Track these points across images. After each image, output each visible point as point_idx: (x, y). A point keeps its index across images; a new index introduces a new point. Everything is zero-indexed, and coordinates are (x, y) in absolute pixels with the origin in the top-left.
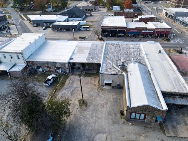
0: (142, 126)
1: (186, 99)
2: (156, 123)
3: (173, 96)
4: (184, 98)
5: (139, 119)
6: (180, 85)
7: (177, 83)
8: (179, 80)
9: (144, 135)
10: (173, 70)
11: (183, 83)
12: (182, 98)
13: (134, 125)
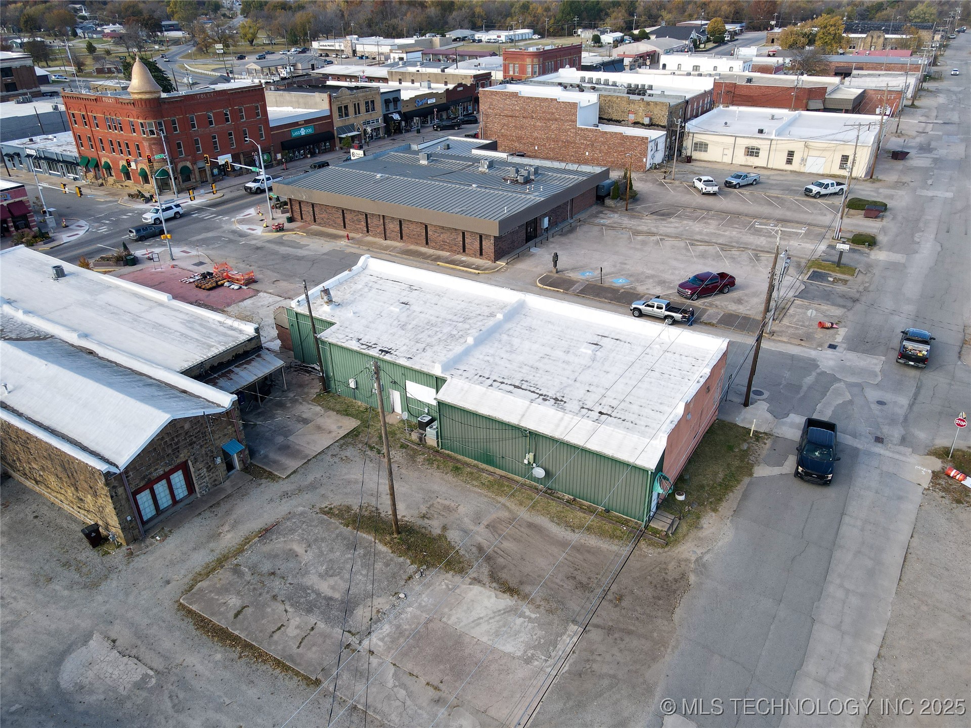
0: (200, 514)
1: (258, 359)
2: (233, 477)
3: (220, 373)
4: (252, 360)
5: (175, 502)
6: (216, 331)
7: (204, 330)
8: (203, 323)
9: (226, 528)
10: (161, 304)
11: (219, 322)
12: (248, 363)
13: (170, 531)
